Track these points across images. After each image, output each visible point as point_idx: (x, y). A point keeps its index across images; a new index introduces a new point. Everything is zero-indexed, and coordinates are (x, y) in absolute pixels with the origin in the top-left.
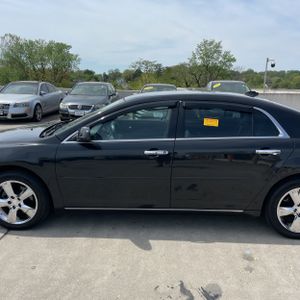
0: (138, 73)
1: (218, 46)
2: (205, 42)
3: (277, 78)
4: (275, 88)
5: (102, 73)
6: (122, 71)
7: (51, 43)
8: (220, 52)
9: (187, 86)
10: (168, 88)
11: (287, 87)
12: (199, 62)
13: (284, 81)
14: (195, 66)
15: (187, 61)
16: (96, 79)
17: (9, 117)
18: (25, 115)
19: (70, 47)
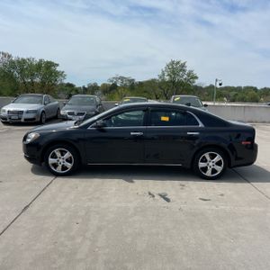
0: (114, 87)
1: (183, 65)
2: (173, 62)
3: (234, 93)
4: (233, 101)
5: (81, 86)
6: (99, 85)
7: (41, 60)
8: (184, 71)
9: (157, 99)
10: (142, 101)
11: (243, 100)
12: (167, 78)
13: (240, 95)
14: (164, 82)
15: (157, 78)
16: (77, 91)
17: (22, 120)
18: (34, 119)
19: (58, 65)
